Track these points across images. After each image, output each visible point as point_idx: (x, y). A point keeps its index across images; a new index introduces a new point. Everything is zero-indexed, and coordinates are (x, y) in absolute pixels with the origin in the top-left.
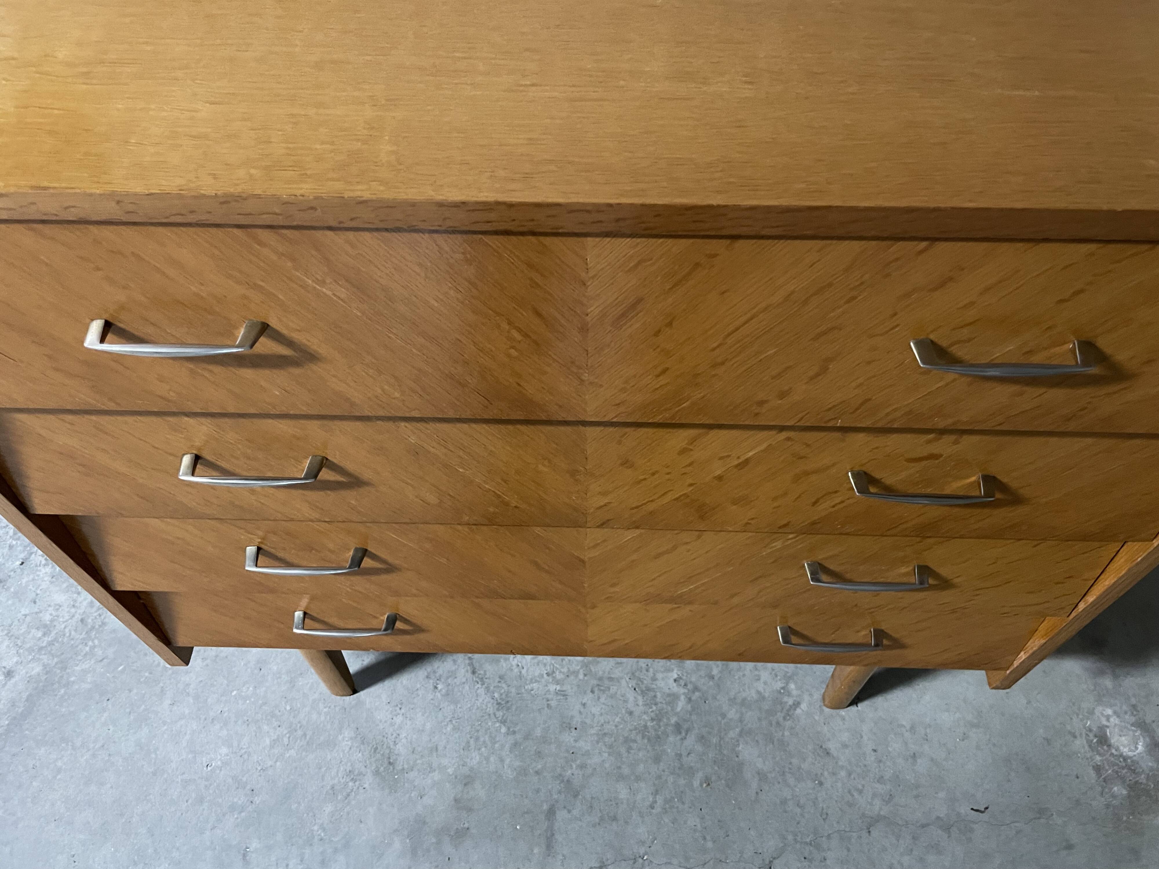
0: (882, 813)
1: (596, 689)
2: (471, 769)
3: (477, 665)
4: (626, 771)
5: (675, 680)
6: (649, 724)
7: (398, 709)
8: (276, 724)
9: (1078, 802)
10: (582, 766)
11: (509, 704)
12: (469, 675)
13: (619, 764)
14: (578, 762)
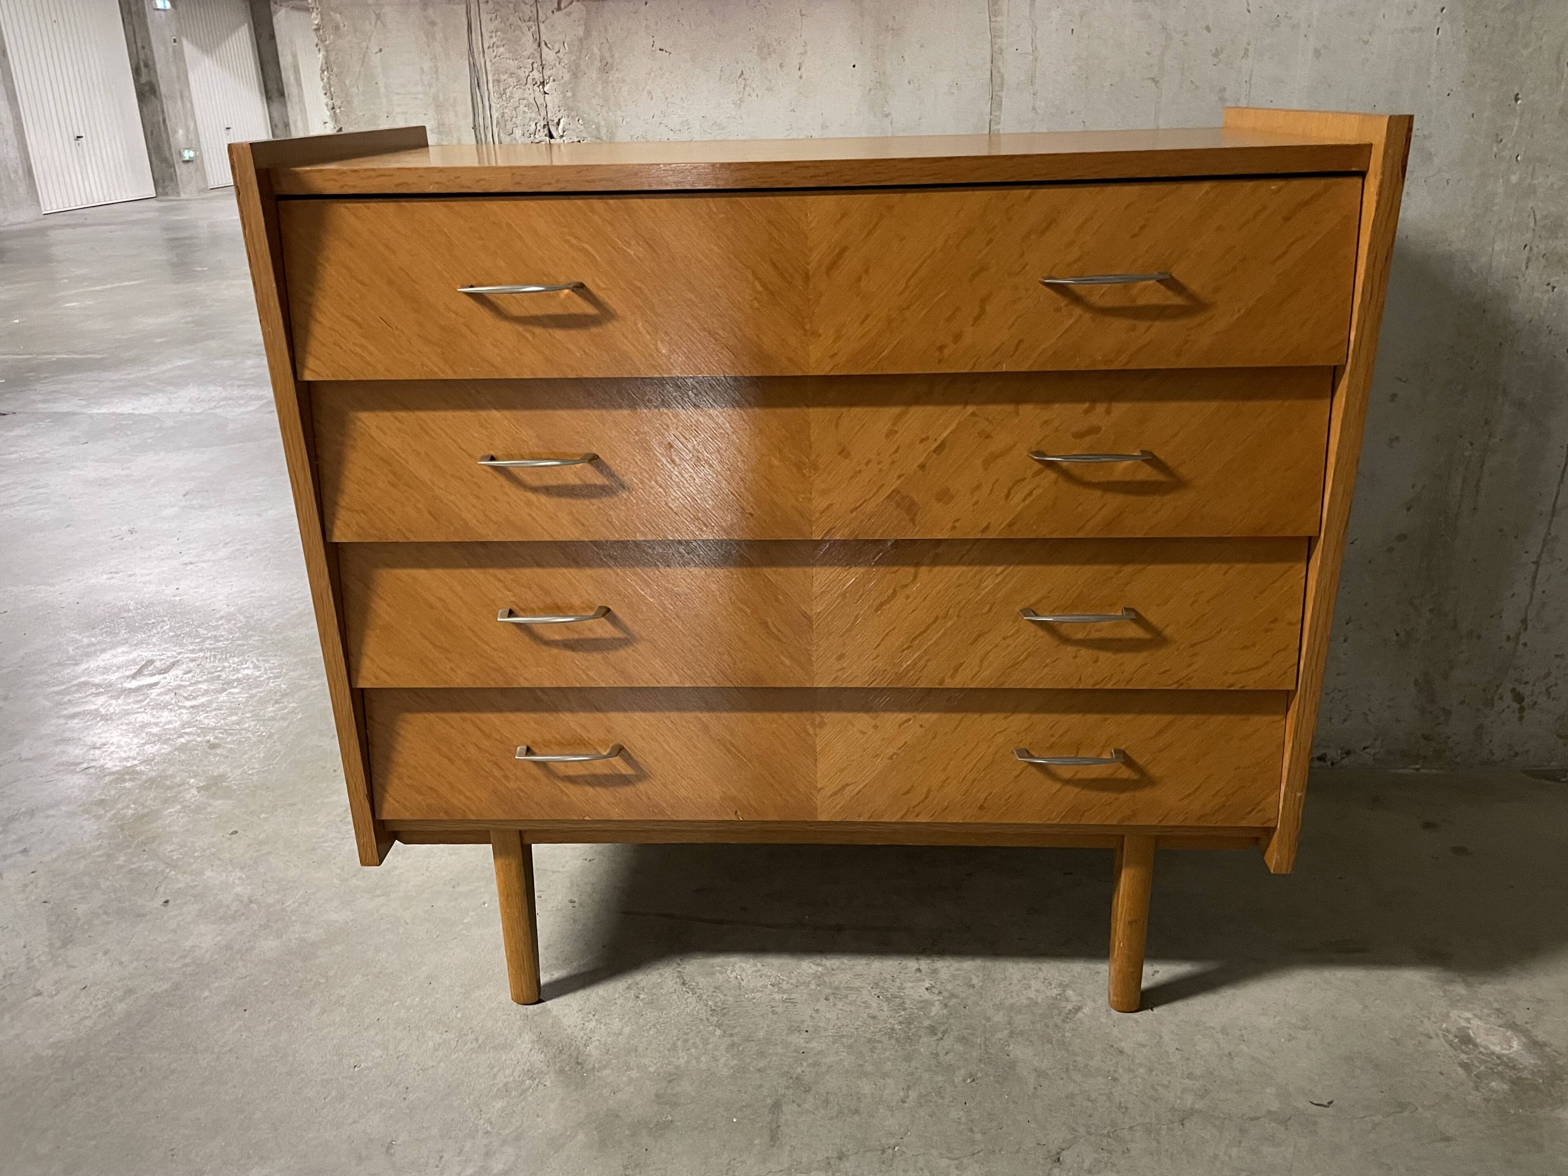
0: (1197, 1106)
1: (831, 998)
2: (677, 1067)
3: (687, 979)
4: (869, 1068)
5: (927, 989)
6: (896, 1027)
7: (591, 1016)
8: (443, 1029)
9: (1447, 1097)
10: (816, 1064)
11: (725, 1011)
12: (678, 986)
13: (861, 1062)
14: (810, 1061)
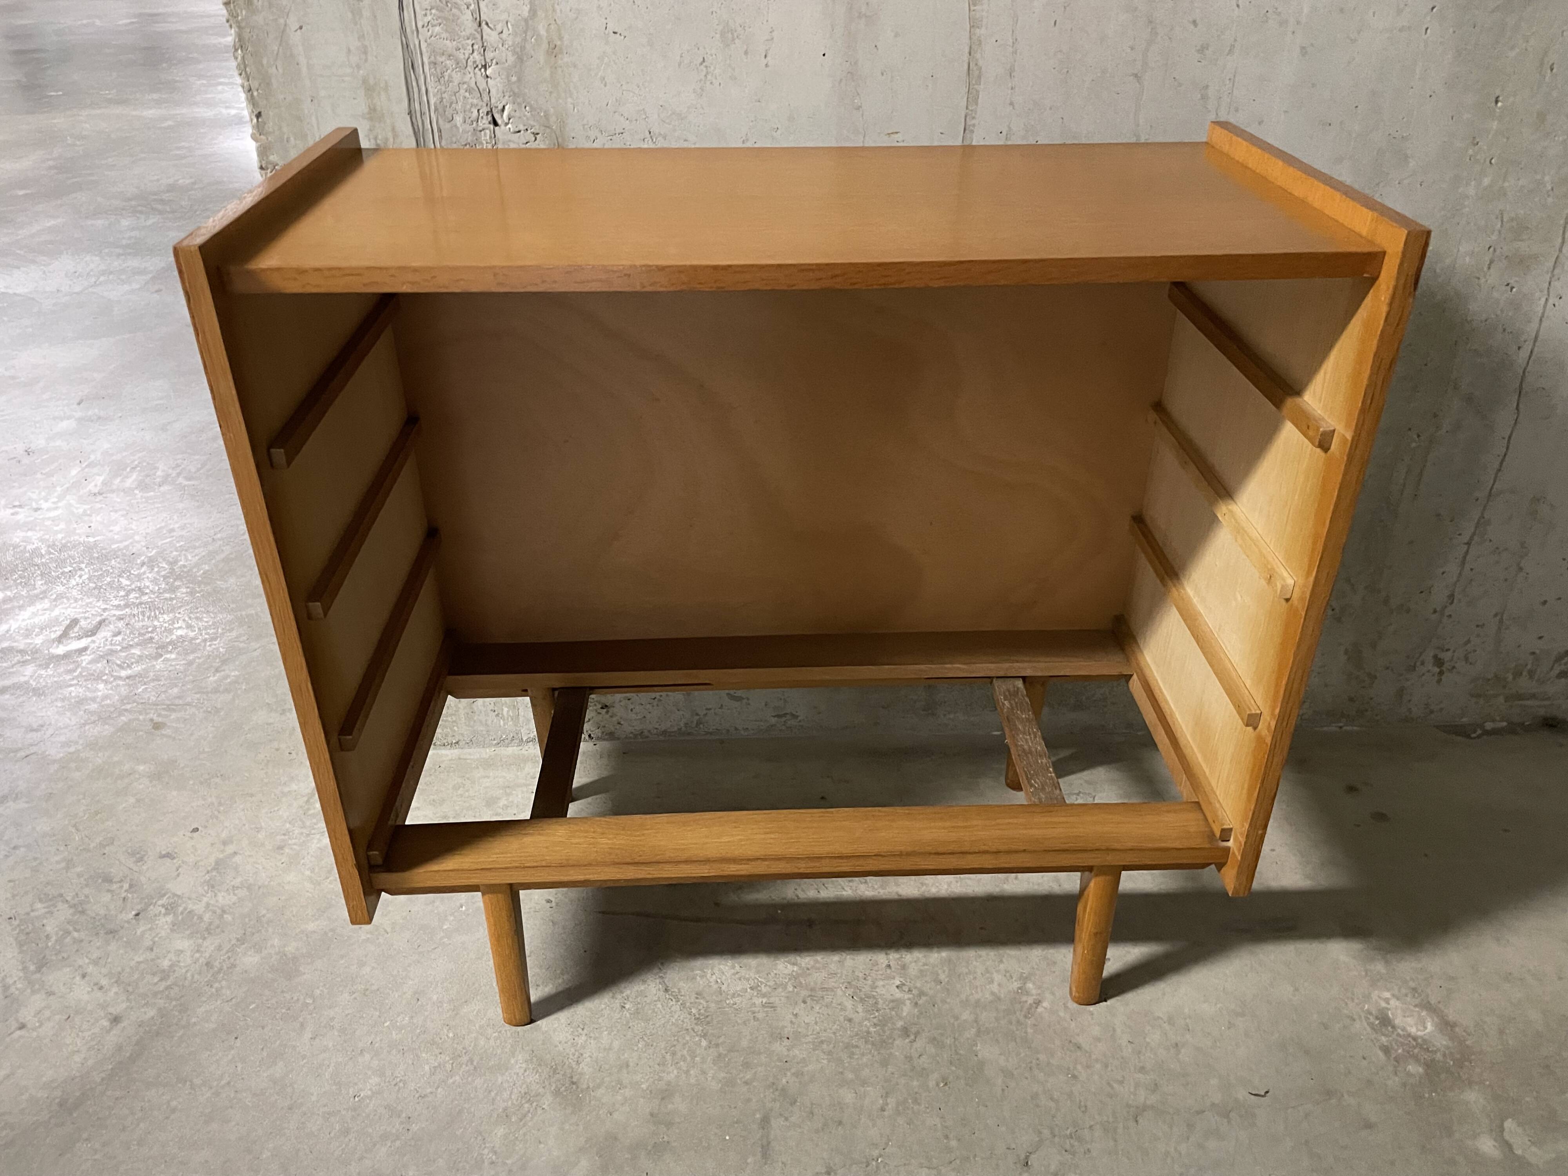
0: (1148, 1102)
1: (809, 1000)
2: (669, 1083)
3: (670, 985)
4: (850, 1076)
5: (897, 987)
6: (872, 1029)
7: (580, 1030)
8: (437, 1051)
9: (1369, 1082)
10: (799, 1074)
11: (709, 1019)
12: (661, 993)
13: (841, 1070)
14: (793, 1070)
